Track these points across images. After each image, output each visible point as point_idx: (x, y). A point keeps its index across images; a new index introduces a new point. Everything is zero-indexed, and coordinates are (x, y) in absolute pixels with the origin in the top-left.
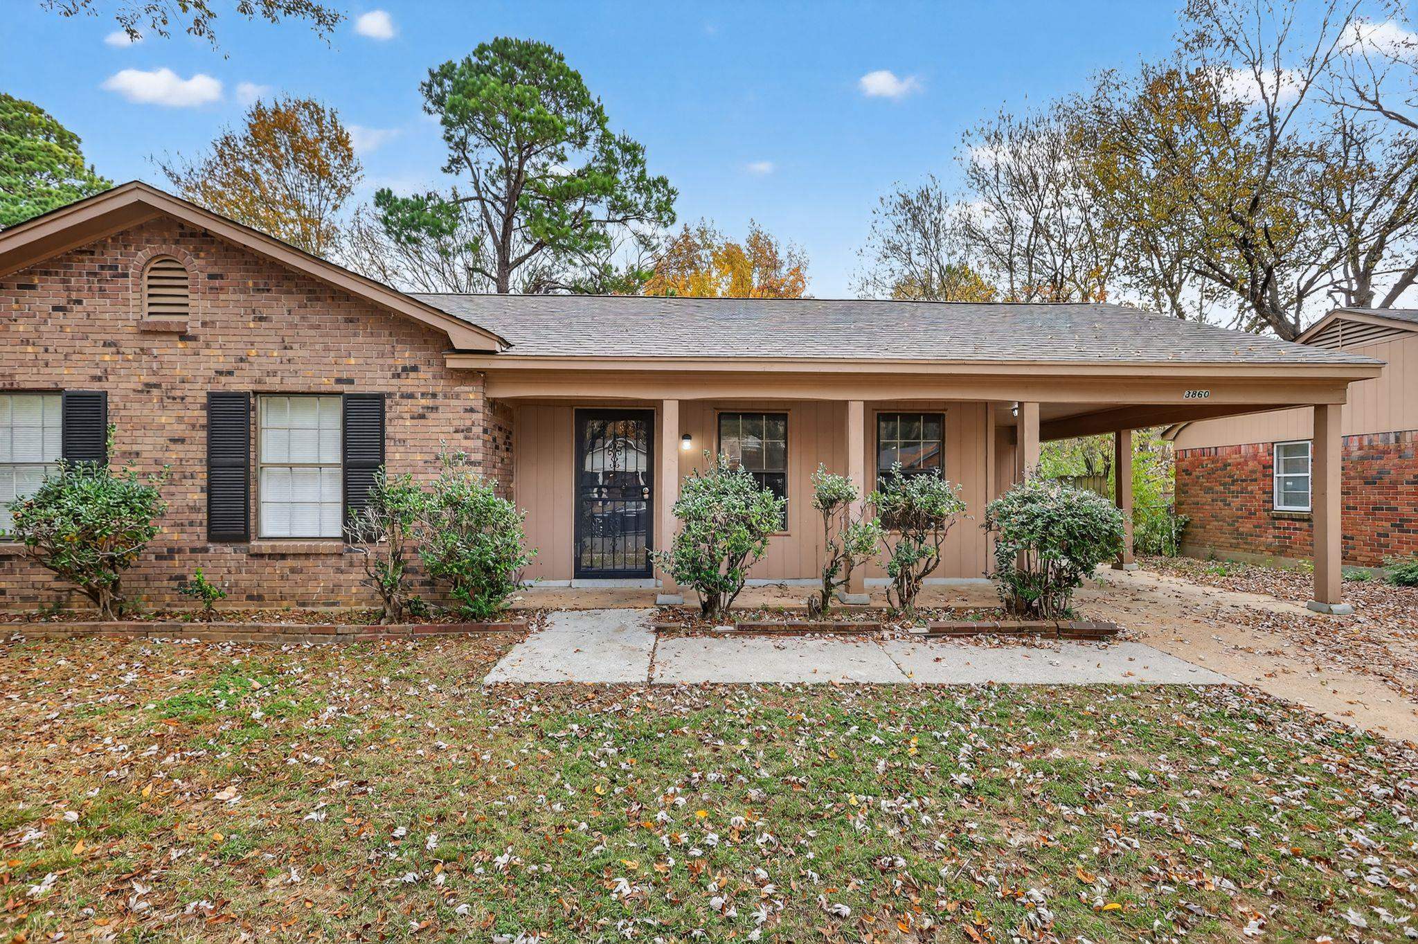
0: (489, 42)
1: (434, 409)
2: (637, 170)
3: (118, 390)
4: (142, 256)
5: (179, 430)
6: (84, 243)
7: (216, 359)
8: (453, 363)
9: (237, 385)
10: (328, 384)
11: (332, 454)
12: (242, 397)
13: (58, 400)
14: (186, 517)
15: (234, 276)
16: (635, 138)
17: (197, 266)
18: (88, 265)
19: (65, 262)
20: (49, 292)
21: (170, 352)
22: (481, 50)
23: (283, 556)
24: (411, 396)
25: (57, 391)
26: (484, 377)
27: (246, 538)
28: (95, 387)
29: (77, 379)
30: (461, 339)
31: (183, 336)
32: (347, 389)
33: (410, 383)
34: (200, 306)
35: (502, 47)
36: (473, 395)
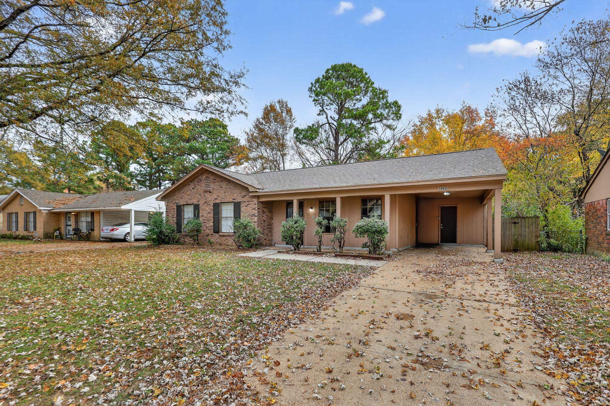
0: (330, 67)
1: (249, 204)
2: (385, 100)
3: (201, 203)
4: (204, 177)
5: (209, 211)
6: (196, 176)
7: (215, 196)
8: (250, 194)
9: (218, 201)
10: (231, 200)
11: (232, 215)
12: (218, 204)
13: (193, 206)
14: (210, 228)
15: (217, 179)
16: (383, 88)
17: (212, 178)
18: (197, 180)
19: (194, 180)
20: (192, 186)
21: (208, 195)
22: (327, 71)
23: (224, 236)
24: (245, 202)
25: (193, 204)
26: (258, 197)
27: (219, 232)
28: (198, 203)
29: (195, 202)
30: (251, 189)
31: (210, 192)
32: (234, 201)
33: (244, 199)
34: (212, 185)
35: (334, 68)
36: (255, 201)
